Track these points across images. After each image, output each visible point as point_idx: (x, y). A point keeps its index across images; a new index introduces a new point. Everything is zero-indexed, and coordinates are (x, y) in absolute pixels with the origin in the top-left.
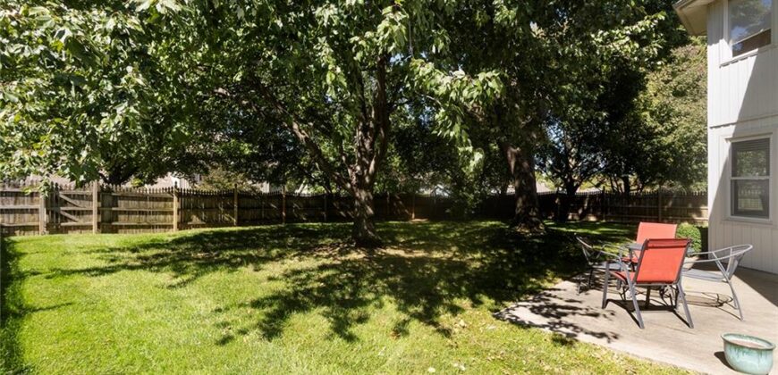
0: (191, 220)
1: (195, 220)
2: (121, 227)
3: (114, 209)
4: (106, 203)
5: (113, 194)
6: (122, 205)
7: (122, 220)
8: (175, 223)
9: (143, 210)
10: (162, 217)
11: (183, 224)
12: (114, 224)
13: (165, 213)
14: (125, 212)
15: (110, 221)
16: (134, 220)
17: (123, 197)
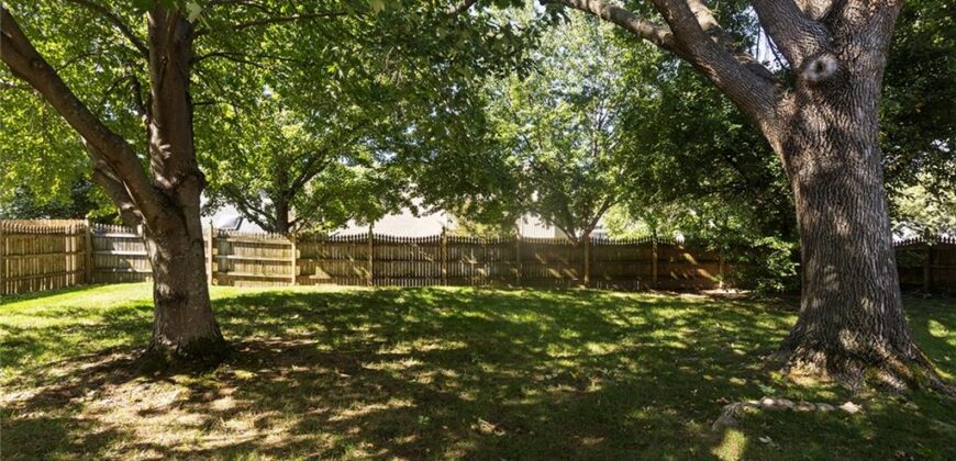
0: (314, 274)
1: (320, 273)
2: (238, 278)
3: (229, 257)
4: (223, 250)
5: (229, 240)
6: (238, 254)
7: (239, 270)
8: (293, 277)
9: (259, 258)
10: (281, 268)
11: (303, 278)
12: (229, 274)
13: (284, 263)
14: (241, 261)
15: (227, 271)
16: (249, 271)
17: (239, 244)
